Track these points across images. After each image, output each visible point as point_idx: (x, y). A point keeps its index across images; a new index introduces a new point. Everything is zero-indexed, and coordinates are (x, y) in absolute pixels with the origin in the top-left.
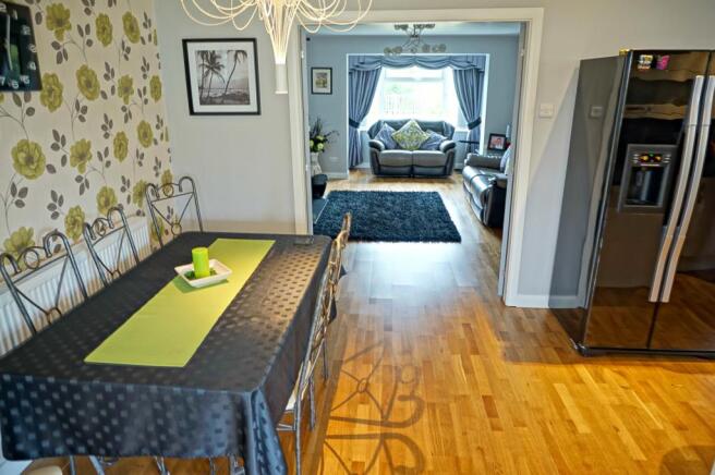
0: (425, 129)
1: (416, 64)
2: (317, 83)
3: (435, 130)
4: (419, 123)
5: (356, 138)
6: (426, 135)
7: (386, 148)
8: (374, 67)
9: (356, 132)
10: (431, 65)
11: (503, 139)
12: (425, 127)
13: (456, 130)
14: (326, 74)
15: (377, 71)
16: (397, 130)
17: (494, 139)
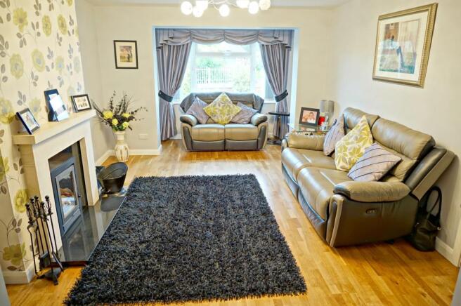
0: (235, 103)
1: (225, 39)
2: (121, 57)
3: (245, 103)
4: (230, 96)
5: (168, 111)
6: (238, 108)
7: (199, 123)
8: (183, 42)
9: (169, 105)
10: (240, 40)
11: (315, 113)
12: (236, 99)
13: (265, 102)
14: (130, 47)
15: (188, 46)
16: (209, 103)
17: (306, 113)
